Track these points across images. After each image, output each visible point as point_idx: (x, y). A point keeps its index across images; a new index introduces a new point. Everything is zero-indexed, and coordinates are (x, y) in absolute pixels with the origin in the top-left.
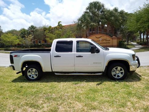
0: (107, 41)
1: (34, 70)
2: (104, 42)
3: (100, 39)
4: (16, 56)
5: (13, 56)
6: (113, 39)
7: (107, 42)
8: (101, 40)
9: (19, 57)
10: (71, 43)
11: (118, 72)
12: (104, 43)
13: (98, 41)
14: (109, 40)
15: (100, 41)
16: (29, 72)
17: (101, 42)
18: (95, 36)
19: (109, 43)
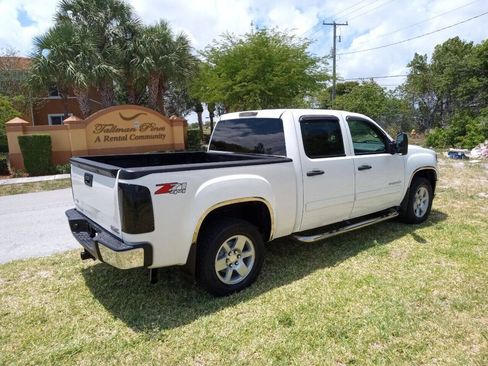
0: (157, 129)
2: (149, 132)
3: (136, 124)
4: (166, 188)
6: (172, 126)
7: (157, 133)
8: (137, 127)
9: (183, 191)
12: (148, 137)
13: (128, 130)
14: (163, 129)
15: (134, 130)
17: (138, 133)
18: (118, 112)
19: (162, 136)
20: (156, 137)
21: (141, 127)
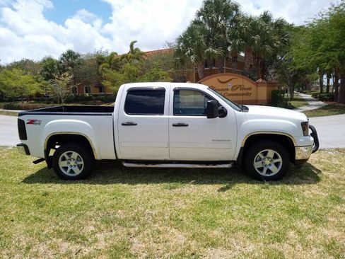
0: (245, 89)
1: (75, 155)
2: (238, 91)
3: (229, 86)
4: (32, 122)
5: (26, 122)
6: (257, 86)
7: (245, 92)
9: (39, 124)
10: (161, 92)
11: (268, 161)
12: (237, 94)
13: (223, 90)
14: (250, 89)
15: (227, 90)
16: (64, 159)
17: (230, 92)
18: (216, 78)
19: (248, 94)
20: (243, 94)
21: (233, 87)
